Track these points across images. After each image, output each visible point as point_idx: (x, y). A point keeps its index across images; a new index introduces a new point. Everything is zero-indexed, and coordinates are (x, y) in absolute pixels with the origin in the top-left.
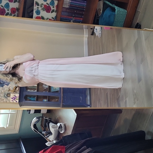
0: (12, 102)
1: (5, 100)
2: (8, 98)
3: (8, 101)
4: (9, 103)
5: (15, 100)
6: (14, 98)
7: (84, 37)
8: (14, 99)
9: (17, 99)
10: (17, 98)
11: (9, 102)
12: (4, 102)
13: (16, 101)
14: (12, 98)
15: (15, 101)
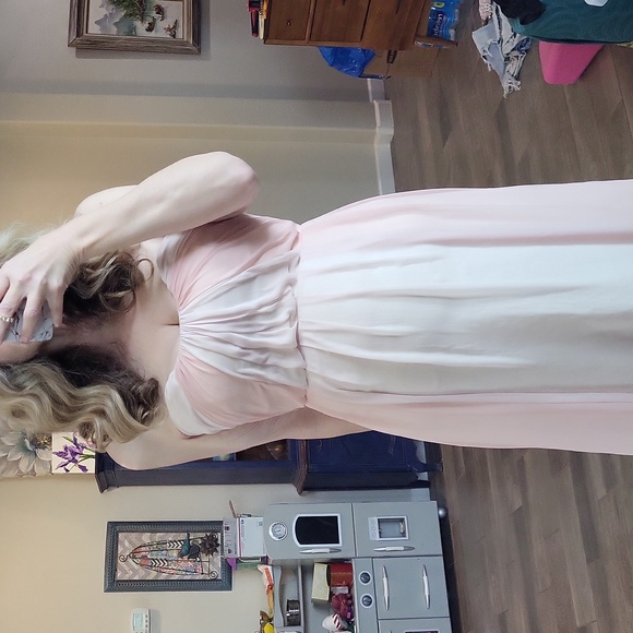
0: (62, 470)
1: (24, 466)
2: (39, 451)
3: (40, 470)
4: (45, 477)
5: (76, 462)
6: (71, 454)
7: (377, 138)
8: (69, 456)
9: (89, 457)
10: (85, 452)
11: (45, 473)
12: (20, 476)
13: (84, 468)
14: (60, 454)
15: (74, 469)
